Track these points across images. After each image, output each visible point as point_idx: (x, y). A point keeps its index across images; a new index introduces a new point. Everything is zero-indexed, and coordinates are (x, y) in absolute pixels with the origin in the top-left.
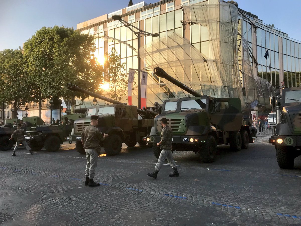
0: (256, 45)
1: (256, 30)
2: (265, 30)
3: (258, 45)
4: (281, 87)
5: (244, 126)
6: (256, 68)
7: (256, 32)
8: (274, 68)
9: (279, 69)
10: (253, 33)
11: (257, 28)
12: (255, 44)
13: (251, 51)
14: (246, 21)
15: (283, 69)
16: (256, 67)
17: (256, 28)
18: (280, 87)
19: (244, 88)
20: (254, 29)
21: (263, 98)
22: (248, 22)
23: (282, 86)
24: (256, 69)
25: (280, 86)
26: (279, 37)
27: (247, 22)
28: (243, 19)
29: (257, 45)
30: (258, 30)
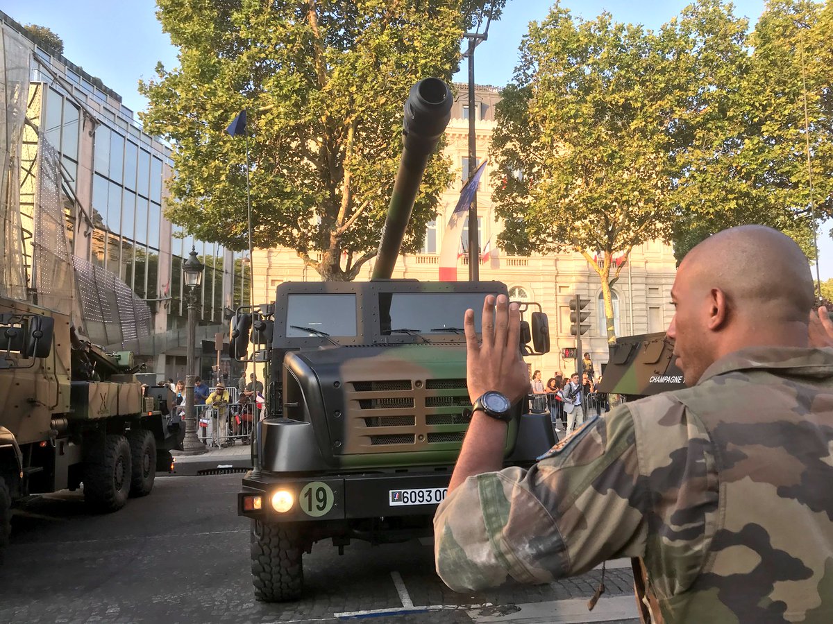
0: (92, 170)
1: (93, 127)
2: (124, 137)
3: (96, 173)
4: (161, 297)
5: (144, 414)
6: (85, 236)
7: (92, 135)
8: (145, 244)
9: (158, 250)
10: (85, 134)
11: (98, 123)
12: (90, 167)
13: (72, 184)
14: (62, 96)
15: (170, 251)
16: (85, 232)
17: (95, 122)
18: (158, 299)
19: (35, 290)
20: (89, 124)
21: (101, 326)
22: (67, 99)
23: (165, 294)
24: (86, 239)
25: (159, 295)
26: (164, 163)
27: (63, 98)
28: (49, 84)
29: (94, 172)
30: (100, 130)
